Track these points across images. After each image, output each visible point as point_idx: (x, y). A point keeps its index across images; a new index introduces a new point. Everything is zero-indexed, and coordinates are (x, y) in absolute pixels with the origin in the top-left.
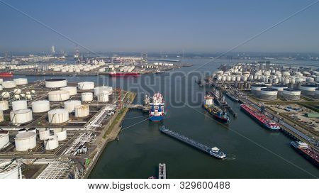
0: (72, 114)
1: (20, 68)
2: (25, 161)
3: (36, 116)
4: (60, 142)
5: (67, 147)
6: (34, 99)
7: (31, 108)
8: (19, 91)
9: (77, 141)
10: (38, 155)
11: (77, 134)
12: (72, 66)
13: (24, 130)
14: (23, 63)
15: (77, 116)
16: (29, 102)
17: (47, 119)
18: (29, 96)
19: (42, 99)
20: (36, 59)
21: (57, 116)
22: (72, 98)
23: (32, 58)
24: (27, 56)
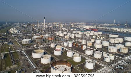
0: (119, 50)
1: (100, 28)
2: (96, 62)
3: (103, 47)
4: (111, 60)
5: (114, 63)
6: (104, 40)
7: (102, 43)
8: (99, 36)
9: (119, 62)
10: (101, 61)
11: (119, 59)
12: (122, 29)
13: (98, 51)
14: (102, 26)
15: (121, 51)
16: (101, 41)
17: (107, 49)
18: (102, 39)
19: (106, 41)
20: (107, 25)
21: (111, 49)
22: (120, 43)
23: (105, 24)
24: (104, 24)
